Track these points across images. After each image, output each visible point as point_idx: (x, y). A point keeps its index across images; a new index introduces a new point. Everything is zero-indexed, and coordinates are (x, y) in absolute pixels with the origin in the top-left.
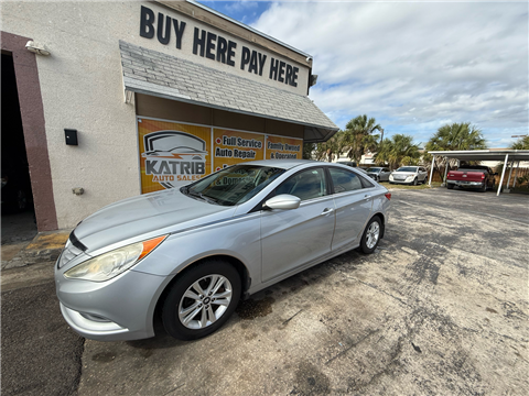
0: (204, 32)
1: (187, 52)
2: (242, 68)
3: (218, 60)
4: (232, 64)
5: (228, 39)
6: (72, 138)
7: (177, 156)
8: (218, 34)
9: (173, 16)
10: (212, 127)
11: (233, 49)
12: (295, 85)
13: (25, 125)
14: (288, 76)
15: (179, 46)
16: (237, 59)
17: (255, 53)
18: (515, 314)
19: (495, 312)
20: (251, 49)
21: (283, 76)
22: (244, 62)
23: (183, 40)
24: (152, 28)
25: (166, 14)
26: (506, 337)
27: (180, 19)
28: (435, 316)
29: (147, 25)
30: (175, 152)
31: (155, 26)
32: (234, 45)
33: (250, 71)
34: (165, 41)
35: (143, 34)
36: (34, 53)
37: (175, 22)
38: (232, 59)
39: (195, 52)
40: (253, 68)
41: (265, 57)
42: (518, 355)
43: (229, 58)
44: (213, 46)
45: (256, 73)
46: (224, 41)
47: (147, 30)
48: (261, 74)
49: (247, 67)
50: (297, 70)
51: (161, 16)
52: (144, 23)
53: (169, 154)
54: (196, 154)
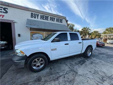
0: (42, 15)
1: (39, 19)
2: (50, 21)
3: (45, 20)
4: (48, 20)
5: (47, 16)
6: (19, 35)
7: (37, 38)
8: (45, 15)
9: (37, 13)
10: (44, 32)
11: (48, 18)
12: (62, 23)
13: (12, 34)
14: (60, 21)
15: (38, 18)
16: (49, 19)
17: (53, 18)
18: (96, 73)
19: (91, 72)
20: (52, 17)
21: (59, 21)
22: (50, 20)
23: (38, 17)
24: (33, 16)
25: (35, 13)
26: (88, 77)
27: (38, 14)
28: (75, 71)
29: (32, 15)
30: (37, 37)
31: (33, 15)
32: (48, 17)
33: (52, 21)
34: (35, 18)
35: (31, 17)
36: (14, 23)
37: (37, 14)
38: (48, 19)
39: (41, 19)
40: (52, 20)
41: (55, 18)
42: (87, 81)
43: (47, 19)
44: (44, 18)
45: (53, 21)
46: (46, 16)
47: (32, 16)
48: (54, 21)
49: (51, 20)
50: (62, 20)
51: (34, 14)
52: (31, 15)
53: (36, 37)
54: (41, 37)
